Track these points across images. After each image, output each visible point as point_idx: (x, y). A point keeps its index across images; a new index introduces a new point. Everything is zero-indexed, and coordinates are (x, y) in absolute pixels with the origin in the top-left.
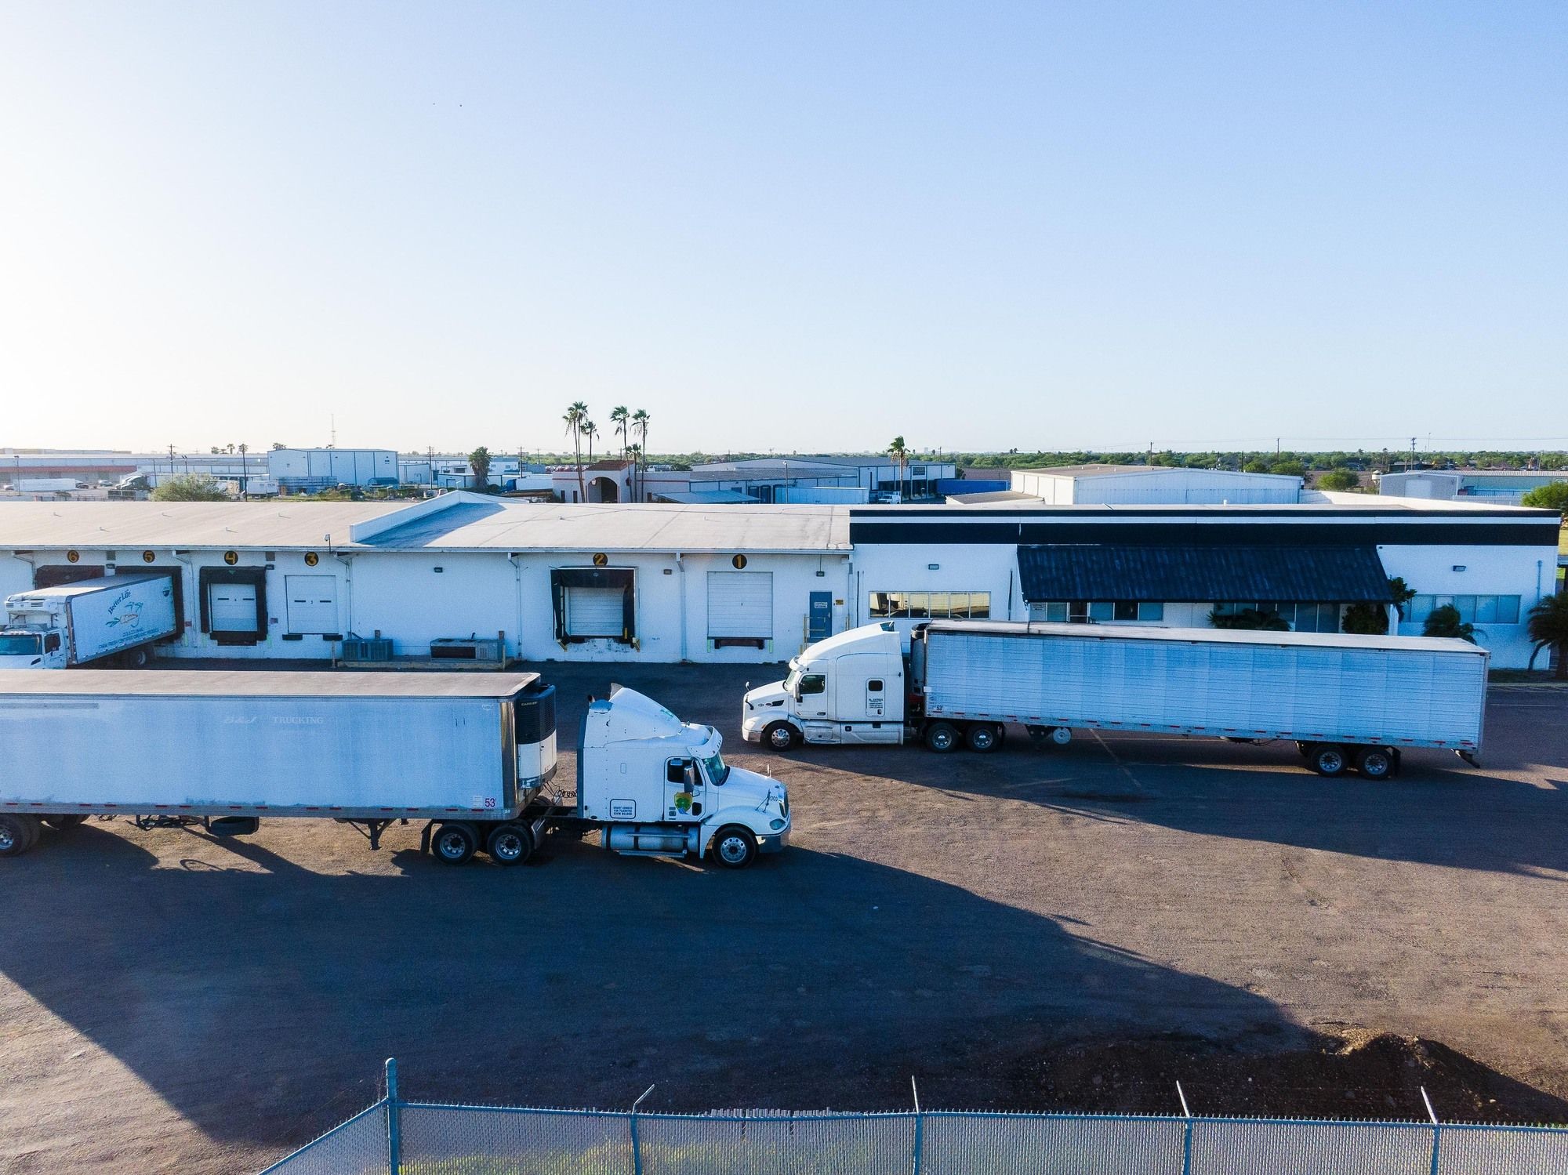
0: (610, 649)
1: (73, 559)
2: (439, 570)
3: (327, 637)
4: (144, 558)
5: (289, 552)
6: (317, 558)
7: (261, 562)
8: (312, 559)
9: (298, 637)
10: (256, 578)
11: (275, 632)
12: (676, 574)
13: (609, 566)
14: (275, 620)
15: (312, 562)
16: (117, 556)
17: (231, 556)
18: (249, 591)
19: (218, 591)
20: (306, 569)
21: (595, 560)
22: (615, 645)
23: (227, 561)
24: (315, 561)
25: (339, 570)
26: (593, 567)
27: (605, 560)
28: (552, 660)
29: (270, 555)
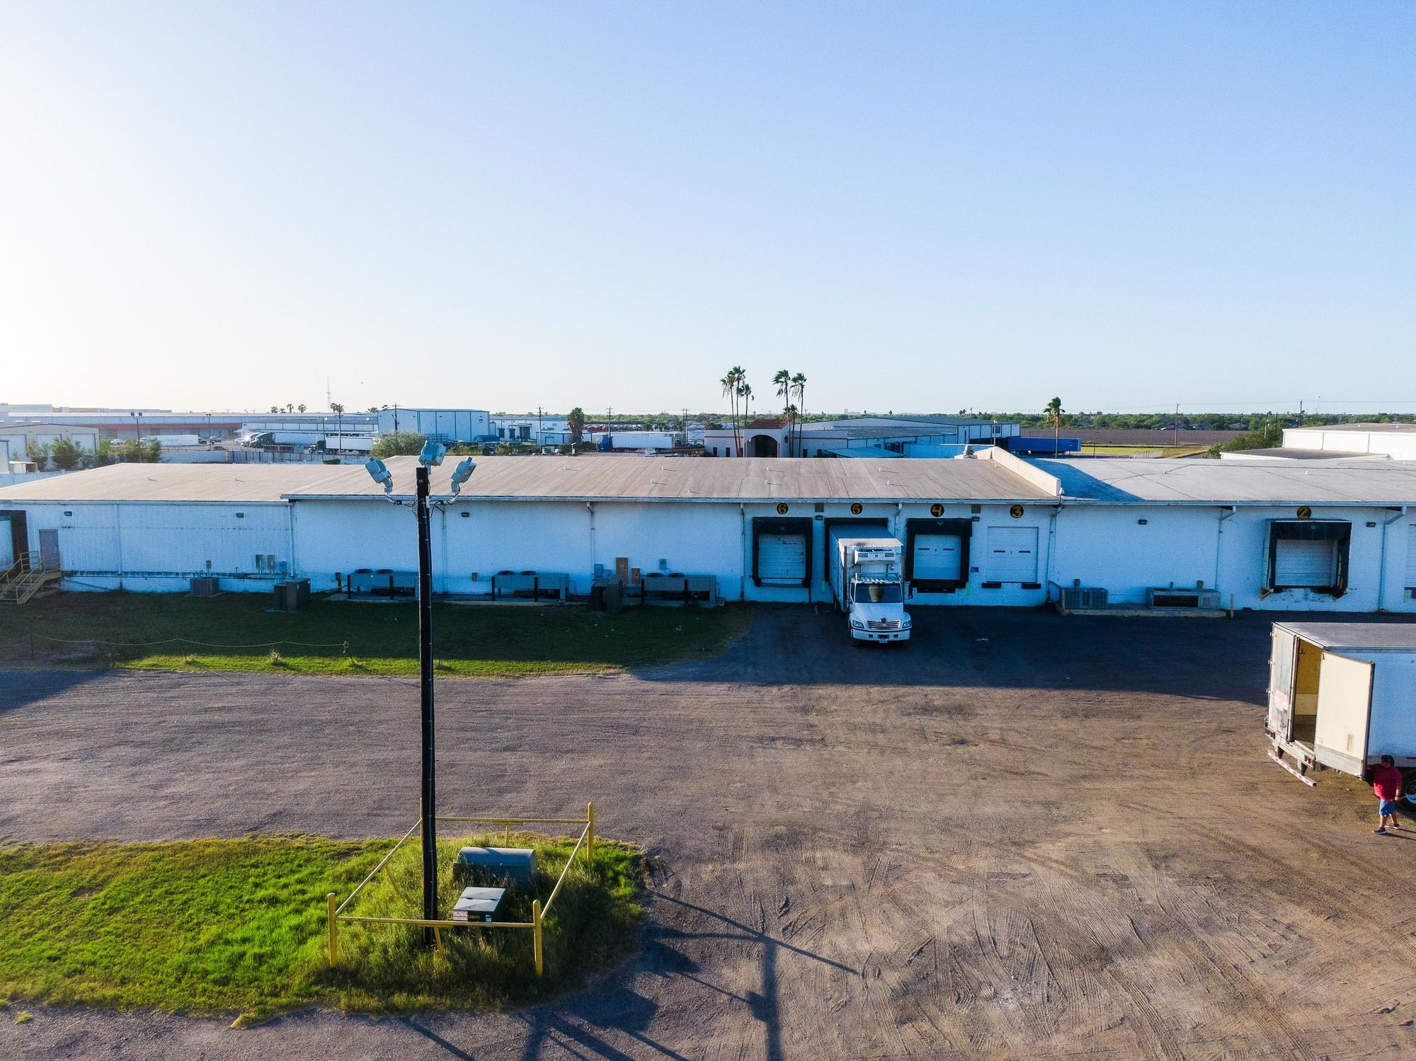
0: (1306, 599)
1: (782, 511)
2: (1142, 522)
3: (1026, 586)
4: (852, 510)
5: (995, 506)
6: (1022, 511)
7: (966, 514)
8: (1018, 512)
9: (997, 585)
10: (962, 530)
11: (975, 580)
12: (1378, 529)
13: (1312, 519)
14: (977, 570)
15: (1017, 514)
16: (825, 509)
17: (937, 509)
18: (951, 542)
19: (922, 541)
20: (1009, 520)
21: (1299, 513)
22: (1311, 595)
23: (934, 514)
24: (1020, 513)
25: (1043, 522)
26: (1295, 519)
27: (1309, 513)
28: (1250, 609)
29: (976, 508)
